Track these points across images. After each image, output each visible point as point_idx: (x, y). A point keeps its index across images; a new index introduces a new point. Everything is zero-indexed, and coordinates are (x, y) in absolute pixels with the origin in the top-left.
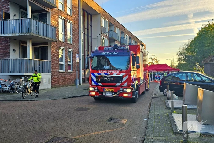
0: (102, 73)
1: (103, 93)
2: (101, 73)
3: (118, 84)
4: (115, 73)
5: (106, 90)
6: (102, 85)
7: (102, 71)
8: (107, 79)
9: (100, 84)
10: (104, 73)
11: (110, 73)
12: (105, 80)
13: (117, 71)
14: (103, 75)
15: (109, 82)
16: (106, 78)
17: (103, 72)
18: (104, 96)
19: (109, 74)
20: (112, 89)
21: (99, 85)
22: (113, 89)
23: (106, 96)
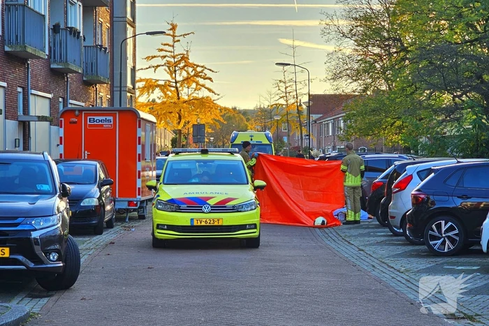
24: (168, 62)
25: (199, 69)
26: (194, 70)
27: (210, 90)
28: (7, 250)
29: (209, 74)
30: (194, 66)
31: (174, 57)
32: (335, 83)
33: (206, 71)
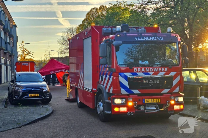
0: (139, 72)
1: (141, 107)
2: (137, 72)
3: (166, 91)
4: (161, 72)
5: (148, 101)
6: (139, 93)
7: (139, 69)
8: (149, 81)
9: (136, 91)
10: (143, 72)
11: (153, 71)
12: (146, 83)
13: (164, 69)
14: (141, 75)
15: (151, 88)
16: (147, 81)
17: (141, 70)
18: (144, 112)
19: (151, 73)
20: (157, 99)
21: (133, 94)
22: (159, 99)
23: (146, 112)
24: (22, 50)
25: (29, 52)
26: (28, 52)
27: (32, 57)
28: (38, 95)
29: (32, 53)
30: (28, 51)
31: (23, 49)
32: (61, 55)
33: (31, 52)
